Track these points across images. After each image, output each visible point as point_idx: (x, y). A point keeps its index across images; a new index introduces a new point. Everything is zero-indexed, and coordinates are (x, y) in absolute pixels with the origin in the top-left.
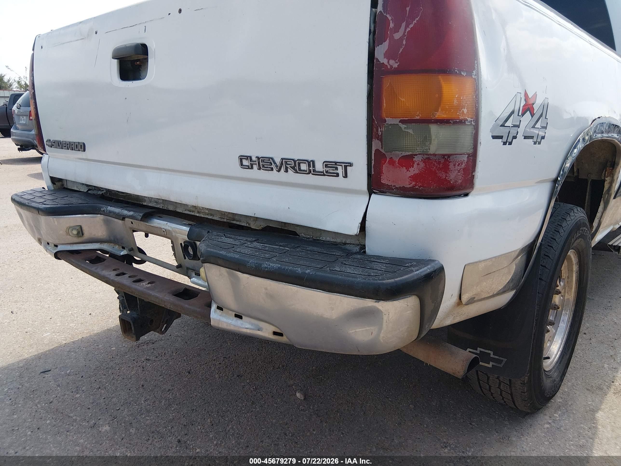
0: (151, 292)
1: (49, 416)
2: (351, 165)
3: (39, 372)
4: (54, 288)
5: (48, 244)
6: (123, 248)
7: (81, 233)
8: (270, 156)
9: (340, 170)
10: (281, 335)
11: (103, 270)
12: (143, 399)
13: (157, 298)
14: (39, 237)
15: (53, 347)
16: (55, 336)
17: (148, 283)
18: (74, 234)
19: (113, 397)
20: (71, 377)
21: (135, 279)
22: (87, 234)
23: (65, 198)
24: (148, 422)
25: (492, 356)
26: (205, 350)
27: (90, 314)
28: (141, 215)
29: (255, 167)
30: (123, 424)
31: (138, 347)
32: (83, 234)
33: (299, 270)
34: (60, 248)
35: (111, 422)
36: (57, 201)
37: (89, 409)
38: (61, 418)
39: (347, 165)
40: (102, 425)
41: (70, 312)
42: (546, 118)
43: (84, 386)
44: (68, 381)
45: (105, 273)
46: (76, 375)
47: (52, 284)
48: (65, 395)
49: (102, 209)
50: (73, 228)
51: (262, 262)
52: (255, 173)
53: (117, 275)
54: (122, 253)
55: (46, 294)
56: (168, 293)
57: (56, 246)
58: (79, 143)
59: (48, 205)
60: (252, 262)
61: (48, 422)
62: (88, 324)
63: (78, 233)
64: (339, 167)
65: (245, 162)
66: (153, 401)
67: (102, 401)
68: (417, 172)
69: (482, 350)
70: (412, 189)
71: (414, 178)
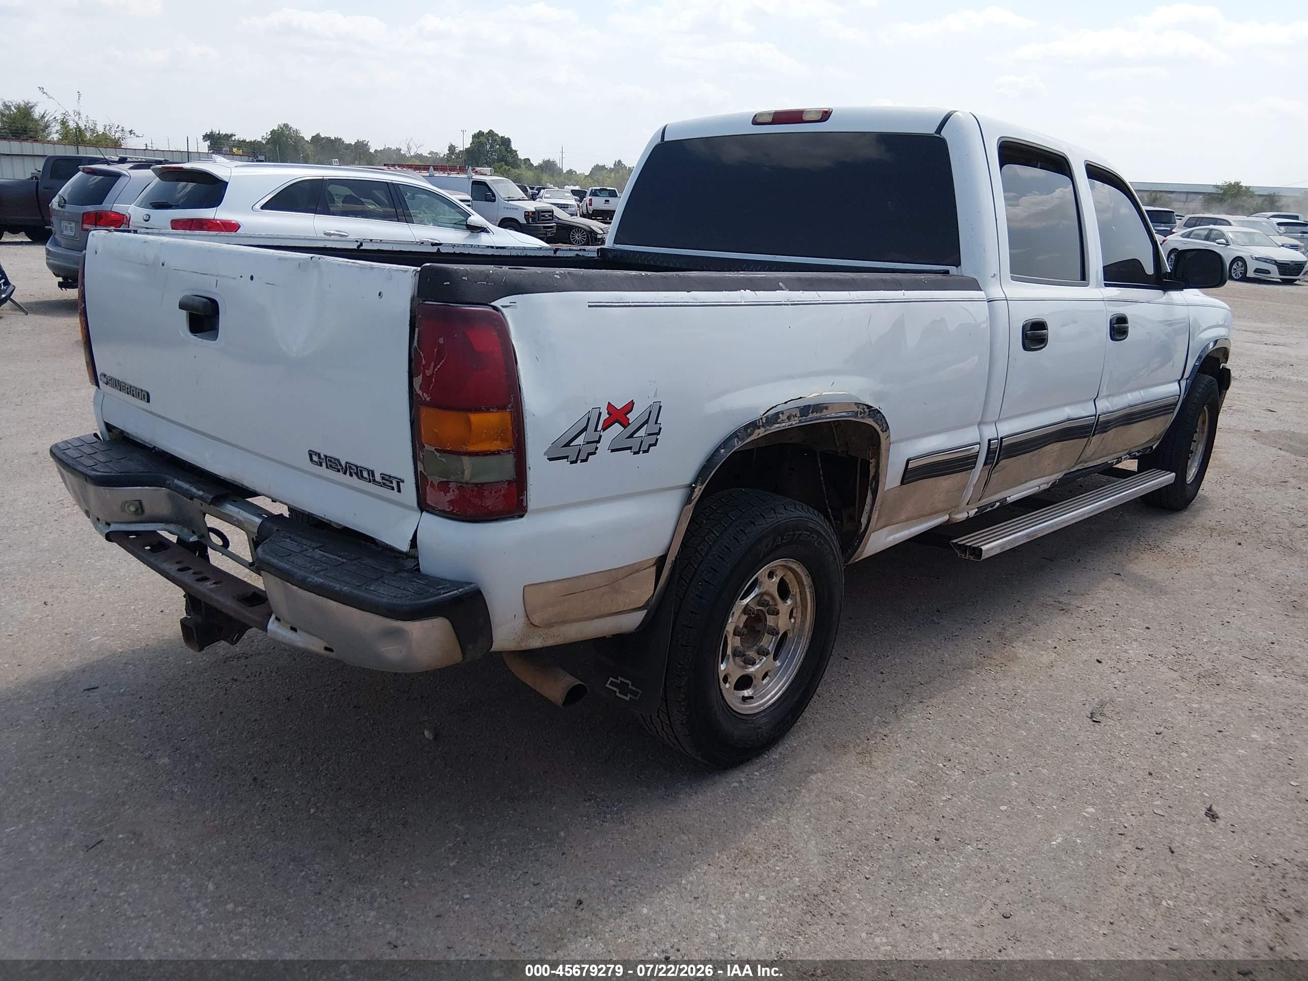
0: (213, 595)
1: (92, 744)
2: (403, 482)
3: (82, 689)
4: (111, 568)
5: (98, 519)
6: (194, 532)
7: (140, 510)
8: (337, 457)
9: (395, 485)
10: (331, 650)
11: (164, 562)
12: (219, 729)
13: (218, 602)
14: (87, 509)
15: (104, 656)
16: (108, 642)
17: (214, 583)
18: (131, 511)
19: (179, 726)
20: (125, 698)
21: (199, 576)
22: (149, 510)
23: (122, 461)
24: (219, 756)
25: (630, 687)
26: (319, 670)
27: (162, 611)
28: (211, 497)
29: (324, 465)
30: (187, 757)
31: (225, 662)
32: (143, 511)
33: (338, 587)
34: (113, 527)
35: (172, 754)
36: (111, 465)
37: (145, 737)
38: (108, 746)
39: (400, 481)
40: (160, 757)
41: (133, 607)
42: (656, 423)
43: (141, 710)
44: (121, 703)
45: (165, 566)
46: (133, 694)
47: (108, 560)
48: (115, 720)
49: (168, 482)
50: (131, 503)
51: (309, 575)
52: (323, 470)
53: (180, 570)
54: (191, 540)
55: (97, 576)
56: (233, 597)
57: (108, 524)
58: (142, 390)
59: (98, 471)
60: (301, 573)
61: (91, 750)
62: (157, 626)
63: (137, 510)
64: (394, 482)
65: (315, 458)
66: (231, 732)
67: (164, 728)
68: (453, 498)
69: (623, 679)
70: (451, 512)
71: (451, 502)
